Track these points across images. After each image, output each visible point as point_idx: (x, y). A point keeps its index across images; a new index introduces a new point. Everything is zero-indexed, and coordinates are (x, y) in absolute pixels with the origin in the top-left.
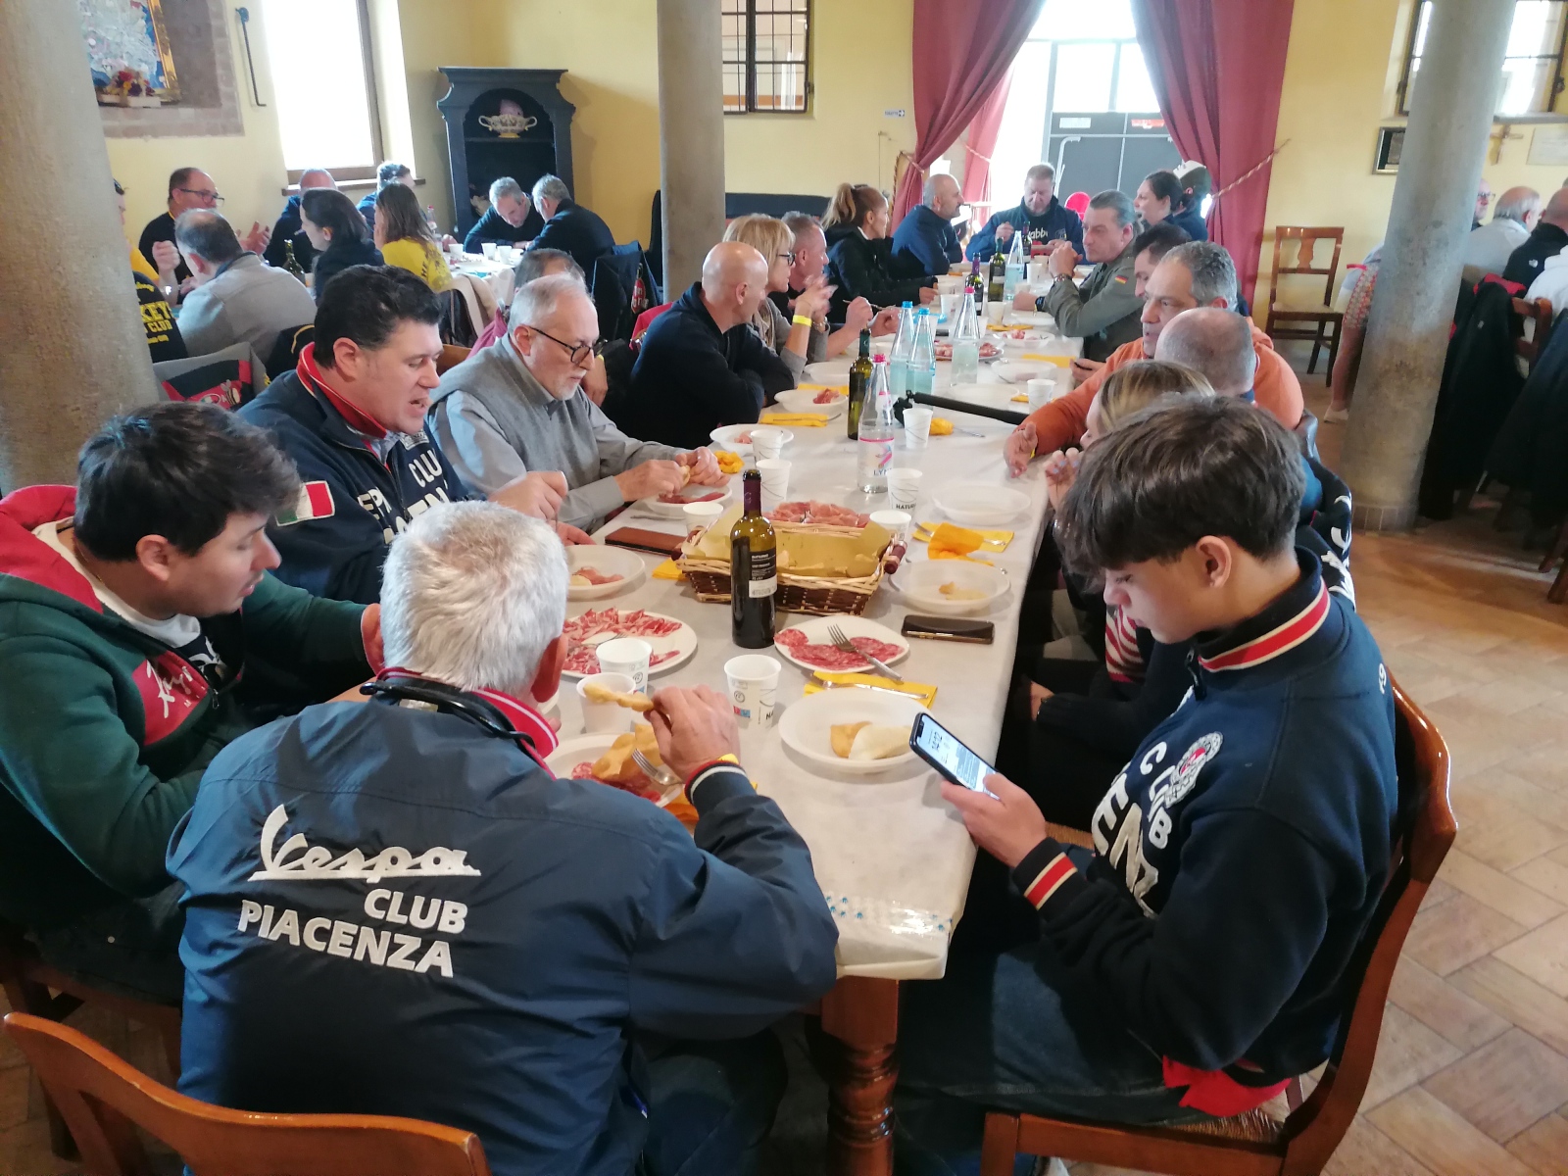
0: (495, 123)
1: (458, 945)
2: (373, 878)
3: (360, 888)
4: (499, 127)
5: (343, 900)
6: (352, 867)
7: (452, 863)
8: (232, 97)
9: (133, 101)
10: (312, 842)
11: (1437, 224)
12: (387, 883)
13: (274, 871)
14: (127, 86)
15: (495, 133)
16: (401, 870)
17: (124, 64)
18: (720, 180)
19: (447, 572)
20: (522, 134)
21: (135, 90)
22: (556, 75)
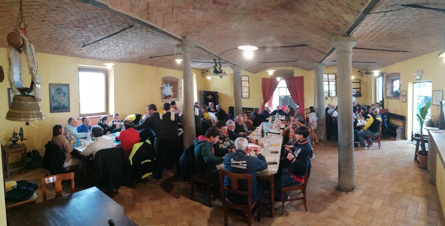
0: (208, 97)
1: (246, 167)
2: (240, 163)
3: (239, 163)
4: (209, 98)
5: (238, 164)
6: (238, 162)
7: (245, 162)
8: (179, 97)
9: (170, 98)
10: (235, 161)
11: (322, 110)
12: (241, 163)
13: (233, 162)
14: (170, 96)
15: (208, 98)
16: (242, 162)
17: (169, 94)
18: (241, 105)
19: (240, 142)
20: (211, 98)
21: (170, 97)
22: (217, 92)
